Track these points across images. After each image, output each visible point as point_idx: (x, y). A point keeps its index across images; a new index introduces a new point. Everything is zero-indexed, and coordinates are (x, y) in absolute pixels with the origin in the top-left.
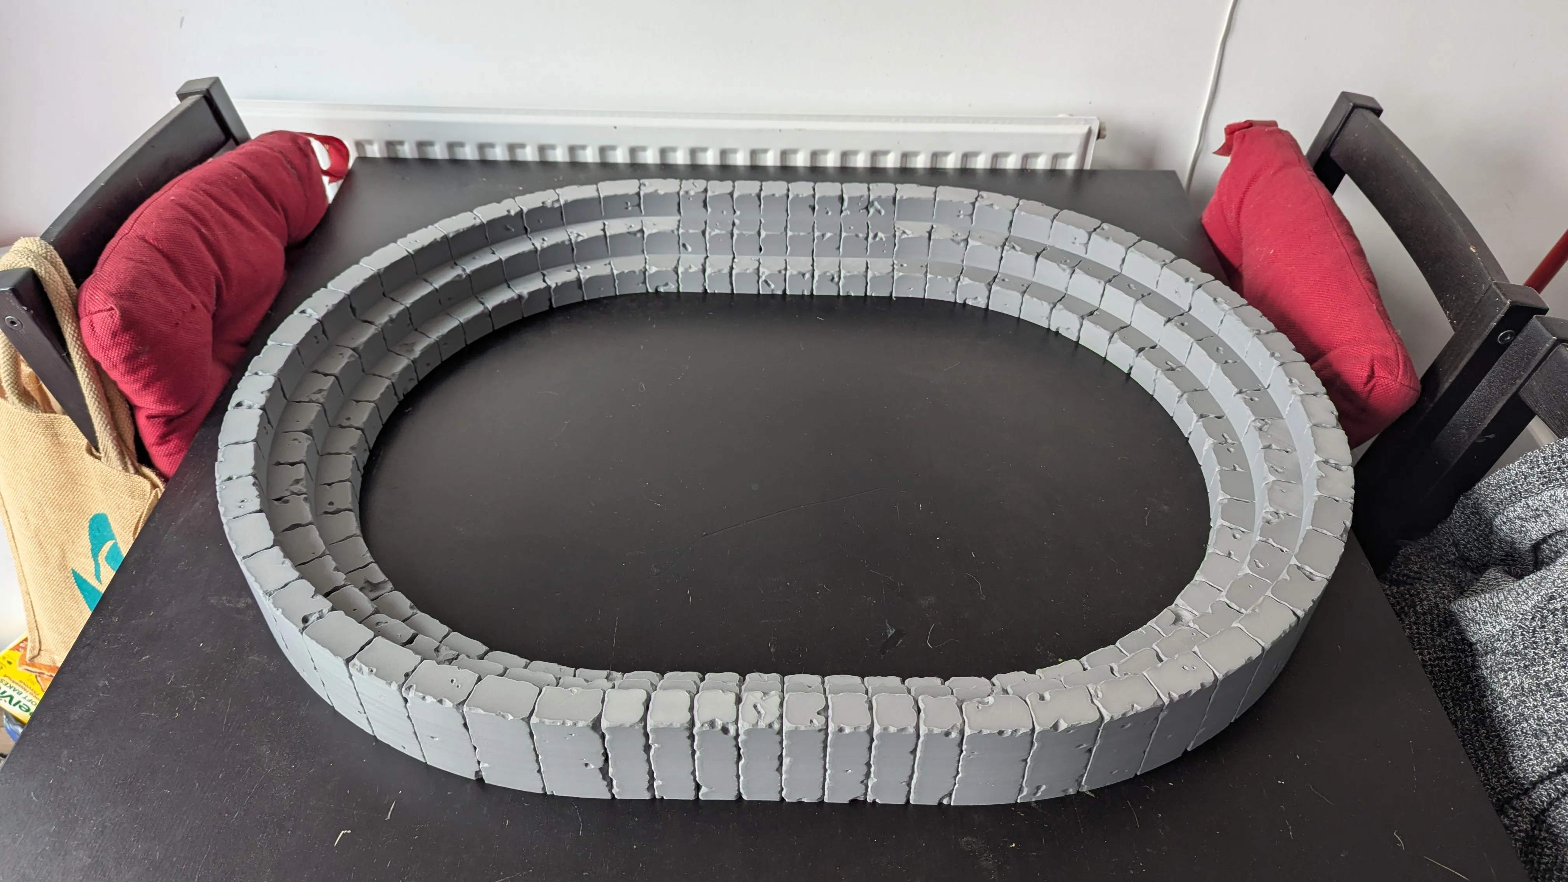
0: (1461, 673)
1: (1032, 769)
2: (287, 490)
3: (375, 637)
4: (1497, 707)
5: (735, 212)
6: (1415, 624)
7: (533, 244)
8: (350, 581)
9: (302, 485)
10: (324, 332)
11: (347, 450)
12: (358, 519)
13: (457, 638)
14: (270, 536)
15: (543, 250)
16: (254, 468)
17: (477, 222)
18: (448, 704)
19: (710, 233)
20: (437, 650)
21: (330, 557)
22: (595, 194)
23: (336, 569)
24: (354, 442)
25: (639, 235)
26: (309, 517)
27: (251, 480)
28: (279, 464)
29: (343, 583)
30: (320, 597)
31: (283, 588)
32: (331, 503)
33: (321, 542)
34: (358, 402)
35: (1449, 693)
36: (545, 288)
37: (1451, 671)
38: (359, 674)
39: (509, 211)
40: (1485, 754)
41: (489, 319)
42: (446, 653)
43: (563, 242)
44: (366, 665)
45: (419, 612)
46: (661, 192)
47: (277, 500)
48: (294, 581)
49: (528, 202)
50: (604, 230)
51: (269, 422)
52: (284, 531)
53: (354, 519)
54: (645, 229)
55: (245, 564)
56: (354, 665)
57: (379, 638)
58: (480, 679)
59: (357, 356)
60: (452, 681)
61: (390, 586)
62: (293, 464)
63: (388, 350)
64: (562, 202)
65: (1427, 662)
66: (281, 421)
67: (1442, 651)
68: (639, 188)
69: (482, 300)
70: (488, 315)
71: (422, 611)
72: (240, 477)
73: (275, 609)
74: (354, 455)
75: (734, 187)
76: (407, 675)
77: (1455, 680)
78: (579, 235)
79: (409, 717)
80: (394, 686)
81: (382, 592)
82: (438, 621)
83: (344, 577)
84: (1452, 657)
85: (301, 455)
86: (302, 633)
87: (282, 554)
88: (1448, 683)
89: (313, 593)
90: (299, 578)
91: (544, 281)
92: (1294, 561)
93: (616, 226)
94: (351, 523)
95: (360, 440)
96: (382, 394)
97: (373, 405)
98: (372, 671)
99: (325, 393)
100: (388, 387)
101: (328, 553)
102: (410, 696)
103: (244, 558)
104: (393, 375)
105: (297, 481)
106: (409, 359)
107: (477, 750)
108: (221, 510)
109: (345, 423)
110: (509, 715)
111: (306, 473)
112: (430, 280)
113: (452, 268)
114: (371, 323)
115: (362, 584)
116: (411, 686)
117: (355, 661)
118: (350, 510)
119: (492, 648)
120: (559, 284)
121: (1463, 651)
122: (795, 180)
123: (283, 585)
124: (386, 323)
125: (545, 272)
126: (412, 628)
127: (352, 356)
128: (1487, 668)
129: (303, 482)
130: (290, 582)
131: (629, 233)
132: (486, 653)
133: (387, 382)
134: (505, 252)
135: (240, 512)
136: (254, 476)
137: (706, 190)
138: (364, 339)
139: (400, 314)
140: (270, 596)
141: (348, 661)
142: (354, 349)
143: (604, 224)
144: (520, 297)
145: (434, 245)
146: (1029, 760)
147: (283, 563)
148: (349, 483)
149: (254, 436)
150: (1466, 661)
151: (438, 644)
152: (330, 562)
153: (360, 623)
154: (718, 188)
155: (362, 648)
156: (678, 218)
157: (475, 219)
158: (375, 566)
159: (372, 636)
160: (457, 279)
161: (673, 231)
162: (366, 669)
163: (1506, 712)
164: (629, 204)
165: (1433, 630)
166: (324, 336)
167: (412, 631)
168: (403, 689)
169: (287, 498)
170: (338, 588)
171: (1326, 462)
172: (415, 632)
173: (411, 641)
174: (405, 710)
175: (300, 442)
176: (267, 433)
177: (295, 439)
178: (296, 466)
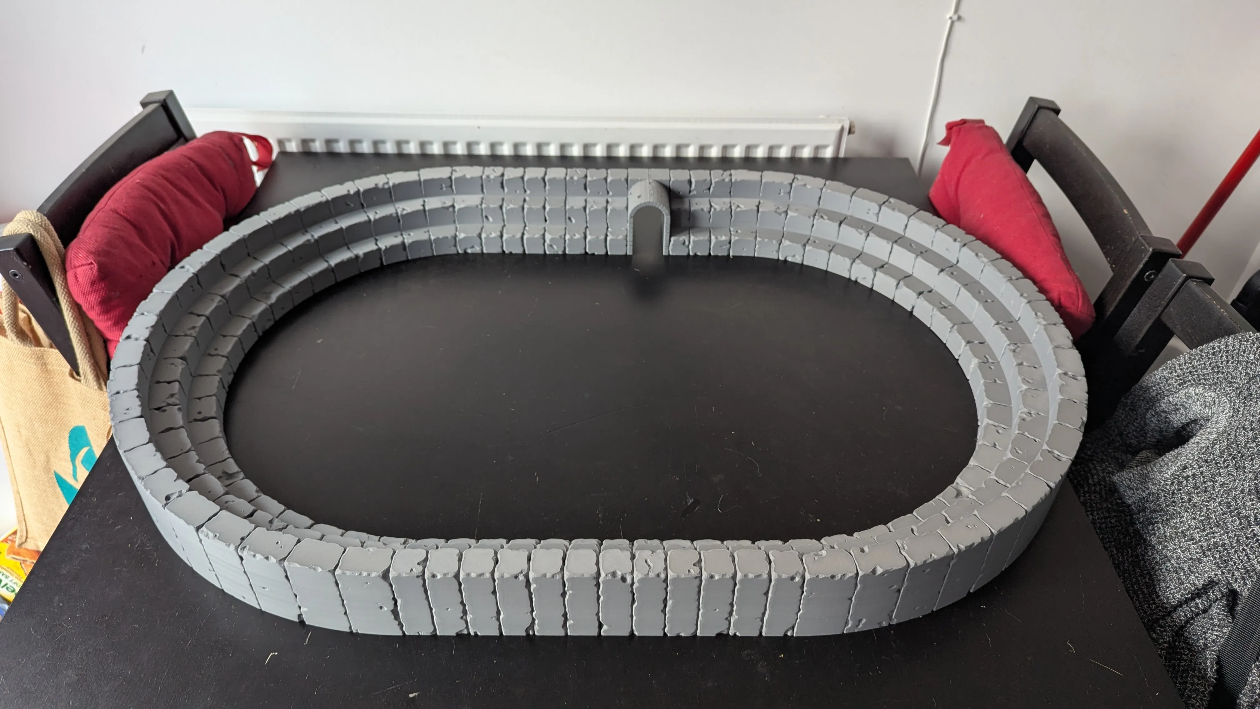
0: (1122, 528)
2: (164, 402)
3: (220, 510)
4: (1148, 552)
5: (525, 191)
6: (1088, 492)
7: (368, 216)
8: (208, 469)
9: (176, 398)
10: (199, 283)
11: (215, 372)
12: (222, 424)
13: (290, 514)
14: (147, 435)
15: (375, 220)
16: (138, 384)
17: (324, 199)
18: (273, 560)
19: (506, 208)
21: (194, 453)
22: (416, 178)
23: (198, 461)
24: (221, 367)
25: (451, 209)
26: (181, 422)
27: (136, 393)
28: (159, 382)
29: (202, 472)
30: (180, 481)
31: (153, 474)
32: (200, 413)
33: (188, 441)
34: (224, 336)
35: (1113, 543)
36: (377, 250)
37: (1115, 527)
38: (206, 538)
39: (349, 191)
40: (1139, 588)
41: (332, 274)
42: (277, 523)
43: (391, 215)
44: (211, 531)
45: (262, 495)
46: (468, 176)
47: (157, 409)
48: (162, 469)
49: (364, 184)
50: (424, 206)
51: (152, 350)
52: (160, 433)
53: (218, 424)
54: (455, 205)
55: (125, 456)
56: (203, 531)
57: (224, 512)
58: (299, 541)
59: (224, 301)
60: (277, 543)
61: (242, 475)
62: (169, 383)
63: (251, 297)
64: (391, 184)
65: (1096, 520)
66: (162, 350)
67: (1108, 511)
68: (452, 173)
69: (327, 259)
70: (331, 270)
71: (265, 494)
72: (128, 391)
73: (145, 490)
74: (221, 376)
75: (525, 172)
76: (243, 539)
77: (1118, 534)
78: (404, 209)
79: (244, 571)
80: (232, 547)
81: (235, 480)
82: (276, 501)
83: (203, 467)
84: (1114, 516)
85: (177, 376)
86: (164, 509)
87: (154, 449)
88: (1113, 536)
89: (176, 478)
90: (167, 467)
91: (376, 244)
92: (1045, 447)
93: (433, 203)
94: (216, 426)
95: (225, 365)
96: (244, 331)
97: (236, 339)
98: (216, 536)
99: (197, 329)
100: (249, 326)
101: (193, 450)
102: (244, 554)
103: (125, 452)
104: (254, 316)
105: (172, 395)
106: (266, 304)
107: (298, 597)
109: (213, 352)
110: (319, 568)
111: (179, 389)
112: (285, 243)
113: (304, 234)
114: (237, 276)
115: (219, 473)
116: (245, 547)
117: (204, 528)
118: (216, 418)
119: (316, 521)
120: (388, 247)
121: (1123, 511)
122: (571, 167)
123: (153, 472)
124: (249, 276)
125: (377, 238)
126: (252, 505)
127: (220, 301)
128: (1140, 523)
129: (177, 396)
130: (159, 470)
131: (443, 208)
132: (313, 525)
133: (248, 322)
134: (345, 223)
135: (125, 417)
136: (138, 390)
137: (503, 175)
138: (231, 288)
139: (260, 270)
140: (142, 480)
141: (198, 529)
142: (223, 296)
143: (424, 201)
144: (357, 257)
145: (288, 217)
147: (155, 455)
148: (214, 398)
149: (138, 361)
150: (1125, 519)
151: (271, 517)
152: (194, 456)
153: (211, 500)
154: (512, 173)
155: (210, 519)
156: (482, 196)
157: (322, 197)
158: (231, 460)
159: (219, 510)
160: (308, 243)
161: (477, 206)
162: (211, 535)
163: (1154, 556)
164: (444, 185)
165: (1101, 497)
166: (199, 286)
168: (239, 550)
169: (164, 408)
170: (197, 476)
171: (1065, 374)
172: (255, 508)
173: (251, 515)
174: (241, 567)
175: (176, 366)
176: (150, 359)
177: (173, 364)
178: (172, 384)
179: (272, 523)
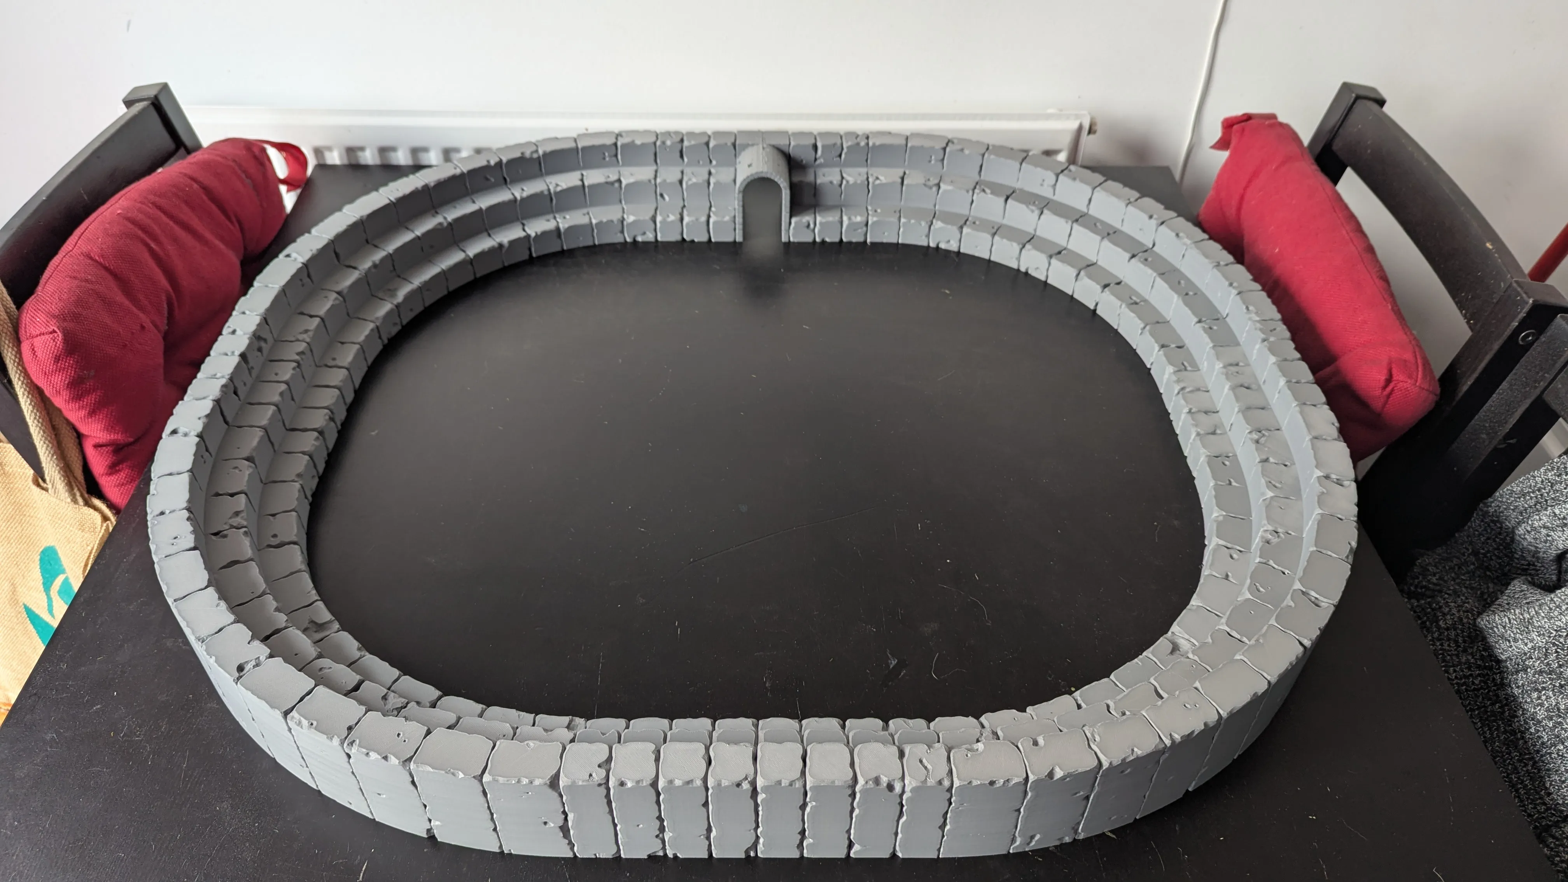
0: (1490, 691)
1: (1026, 818)
2: (225, 524)
3: (316, 685)
4: (1531, 728)
6: (1439, 640)
8: (292, 622)
9: (242, 517)
11: (293, 477)
12: (305, 552)
13: (408, 683)
14: (204, 576)
16: (189, 501)
18: (394, 760)
20: (385, 698)
21: (271, 597)
23: (277, 610)
24: (301, 469)
26: (249, 553)
27: (186, 514)
28: (218, 495)
29: (284, 625)
30: (256, 643)
31: (217, 633)
32: (275, 536)
33: (261, 580)
34: (299, 430)
35: (1477, 712)
37: (1478, 690)
38: (299, 728)
40: (1519, 779)
42: (393, 701)
44: (306, 718)
45: (367, 653)
47: (216, 534)
48: (229, 625)
51: (207, 450)
52: (221, 568)
53: (299, 553)
55: (177, 606)
56: (293, 717)
57: (320, 687)
58: (429, 732)
60: (399, 735)
61: (336, 626)
62: (232, 495)
65: (1453, 680)
66: (221, 448)
67: (1469, 668)
71: (371, 653)
72: (174, 511)
73: (208, 658)
74: (301, 482)
76: (350, 729)
77: (1483, 699)
79: (353, 773)
80: (336, 741)
81: (327, 633)
82: (387, 664)
83: (285, 618)
84: (1479, 675)
85: (243, 486)
86: (237, 683)
87: (217, 596)
88: (1476, 702)
89: (249, 638)
90: (235, 622)
92: (1297, 587)
94: (296, 557)
95: (307, 466)
97: (315, 433)
98: (312, 724)
101: (269, 592)
102: (354, 750)
103: (176, 600)
105: (237, 514)
107: (427, 808)
108: (153, 547)
109: (291, 448)
110: (460, 773)
111: (247, 504)
115: (306, 625)
116: (355, 741)
117: (294, 713)
118: (295, 543)
119: (446, 693)
121: (1491, 668)
123: (217, 630)
126: (357, 673)
128: (1518, 687)
129: (244, 514)
130: (224, 627)
132: (439, 698)
135: (172, 550)
136: (188, 509)
140: (202, 642)
141: (286, 714)
146: (1022, 810)
147: (217, 605)
148: (294, 513)
149: (189, 466)
150: (1494, 679)
151: (386, 691)
152: (270, 602)
153: (300, 671)
155: (302, 699)
158: (320, 604)
159: (313, 685)
162: (305, 722)
163: (1540, 734)
165: (1458, 647)
167: (358, 677)
168: (345, 745)
169: (225, 532)
170: (277, 631)
171: (1327, 477)
172: (361, 678)
173: (356, 688)
174: (349, 767)
175: (241, 471)
176: (205, 462)
177: (236, 468)
178: (236, 497)
179: (386, 699)
